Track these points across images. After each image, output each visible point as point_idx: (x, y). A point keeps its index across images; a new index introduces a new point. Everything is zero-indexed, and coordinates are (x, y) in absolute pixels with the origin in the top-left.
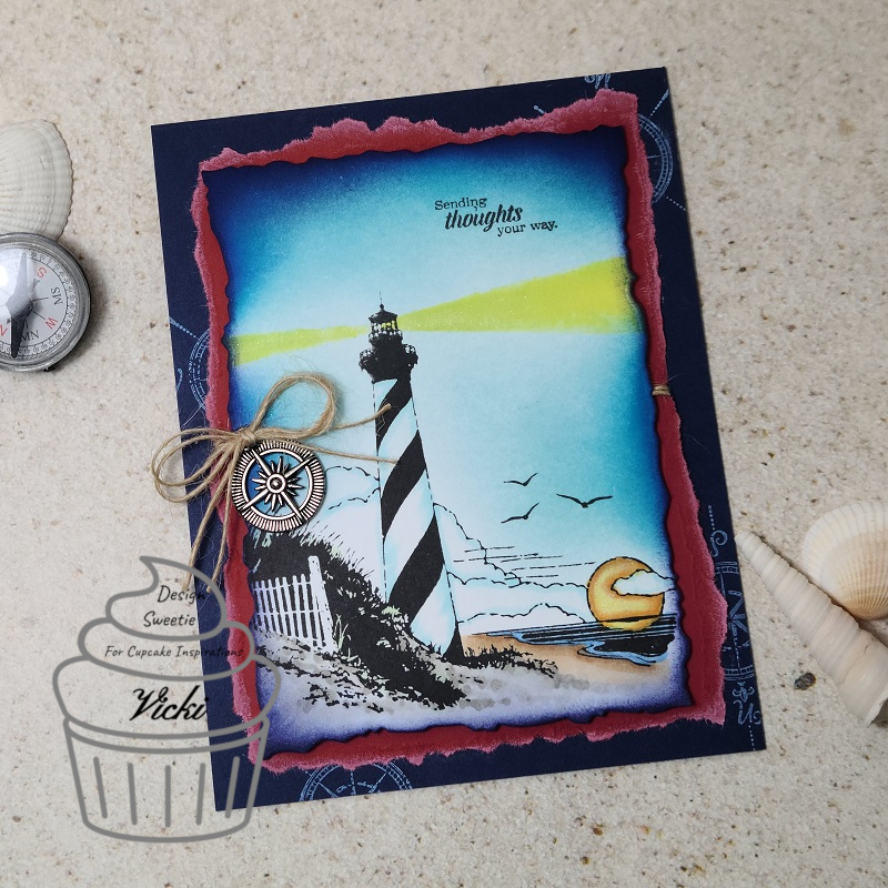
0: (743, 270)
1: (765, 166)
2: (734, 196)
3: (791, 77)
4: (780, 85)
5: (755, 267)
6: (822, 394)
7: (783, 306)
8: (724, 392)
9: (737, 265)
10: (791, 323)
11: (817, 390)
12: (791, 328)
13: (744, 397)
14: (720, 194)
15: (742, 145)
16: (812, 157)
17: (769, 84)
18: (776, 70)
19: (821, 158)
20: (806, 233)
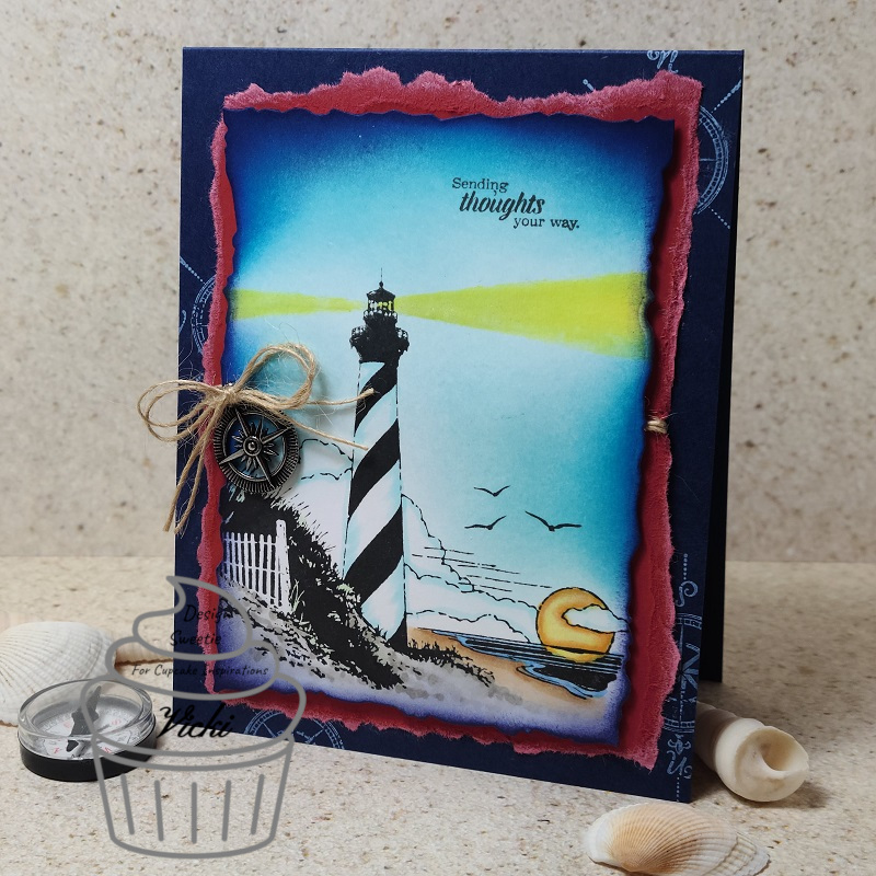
0: (140, 171)
1: (125, 258)
2: (149, 233)
3: (107, 331)
4: (115, 325)
5: (131, 173)
6: (75, 68)
7: (107, 140)
8: (152, 67)
9: (145, 173)
10: (100, 127)
11: (80, 72)
12: (101, 123)
13: (136, 64)
14: (160, 234)
15: (145, 275)
16: (89, 265)
17: (124, 326)
18: (119, 337)
19: (82, 265)
20: (92, 202)
